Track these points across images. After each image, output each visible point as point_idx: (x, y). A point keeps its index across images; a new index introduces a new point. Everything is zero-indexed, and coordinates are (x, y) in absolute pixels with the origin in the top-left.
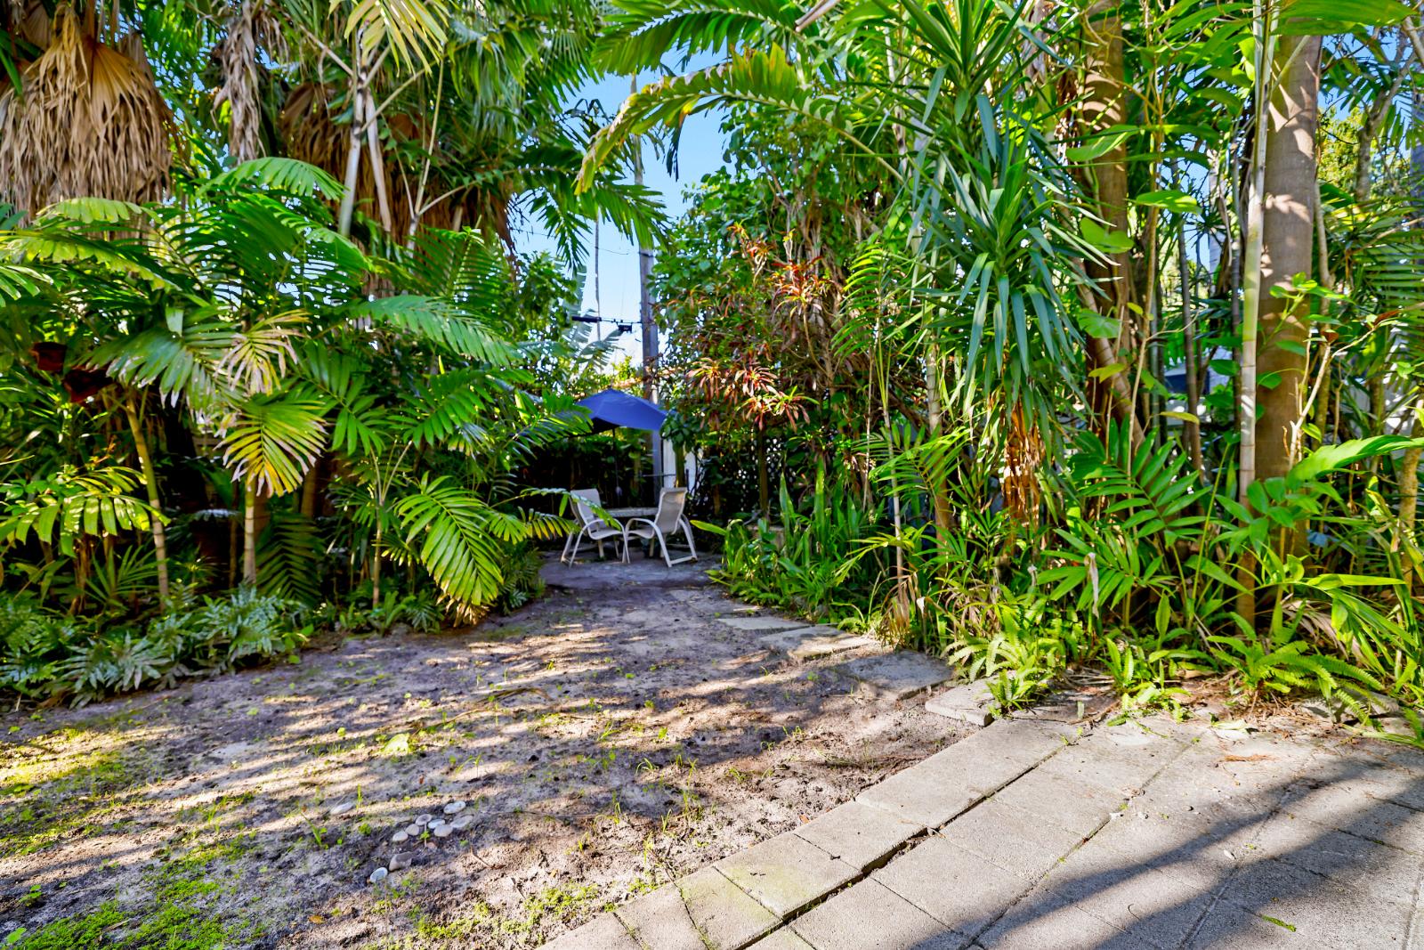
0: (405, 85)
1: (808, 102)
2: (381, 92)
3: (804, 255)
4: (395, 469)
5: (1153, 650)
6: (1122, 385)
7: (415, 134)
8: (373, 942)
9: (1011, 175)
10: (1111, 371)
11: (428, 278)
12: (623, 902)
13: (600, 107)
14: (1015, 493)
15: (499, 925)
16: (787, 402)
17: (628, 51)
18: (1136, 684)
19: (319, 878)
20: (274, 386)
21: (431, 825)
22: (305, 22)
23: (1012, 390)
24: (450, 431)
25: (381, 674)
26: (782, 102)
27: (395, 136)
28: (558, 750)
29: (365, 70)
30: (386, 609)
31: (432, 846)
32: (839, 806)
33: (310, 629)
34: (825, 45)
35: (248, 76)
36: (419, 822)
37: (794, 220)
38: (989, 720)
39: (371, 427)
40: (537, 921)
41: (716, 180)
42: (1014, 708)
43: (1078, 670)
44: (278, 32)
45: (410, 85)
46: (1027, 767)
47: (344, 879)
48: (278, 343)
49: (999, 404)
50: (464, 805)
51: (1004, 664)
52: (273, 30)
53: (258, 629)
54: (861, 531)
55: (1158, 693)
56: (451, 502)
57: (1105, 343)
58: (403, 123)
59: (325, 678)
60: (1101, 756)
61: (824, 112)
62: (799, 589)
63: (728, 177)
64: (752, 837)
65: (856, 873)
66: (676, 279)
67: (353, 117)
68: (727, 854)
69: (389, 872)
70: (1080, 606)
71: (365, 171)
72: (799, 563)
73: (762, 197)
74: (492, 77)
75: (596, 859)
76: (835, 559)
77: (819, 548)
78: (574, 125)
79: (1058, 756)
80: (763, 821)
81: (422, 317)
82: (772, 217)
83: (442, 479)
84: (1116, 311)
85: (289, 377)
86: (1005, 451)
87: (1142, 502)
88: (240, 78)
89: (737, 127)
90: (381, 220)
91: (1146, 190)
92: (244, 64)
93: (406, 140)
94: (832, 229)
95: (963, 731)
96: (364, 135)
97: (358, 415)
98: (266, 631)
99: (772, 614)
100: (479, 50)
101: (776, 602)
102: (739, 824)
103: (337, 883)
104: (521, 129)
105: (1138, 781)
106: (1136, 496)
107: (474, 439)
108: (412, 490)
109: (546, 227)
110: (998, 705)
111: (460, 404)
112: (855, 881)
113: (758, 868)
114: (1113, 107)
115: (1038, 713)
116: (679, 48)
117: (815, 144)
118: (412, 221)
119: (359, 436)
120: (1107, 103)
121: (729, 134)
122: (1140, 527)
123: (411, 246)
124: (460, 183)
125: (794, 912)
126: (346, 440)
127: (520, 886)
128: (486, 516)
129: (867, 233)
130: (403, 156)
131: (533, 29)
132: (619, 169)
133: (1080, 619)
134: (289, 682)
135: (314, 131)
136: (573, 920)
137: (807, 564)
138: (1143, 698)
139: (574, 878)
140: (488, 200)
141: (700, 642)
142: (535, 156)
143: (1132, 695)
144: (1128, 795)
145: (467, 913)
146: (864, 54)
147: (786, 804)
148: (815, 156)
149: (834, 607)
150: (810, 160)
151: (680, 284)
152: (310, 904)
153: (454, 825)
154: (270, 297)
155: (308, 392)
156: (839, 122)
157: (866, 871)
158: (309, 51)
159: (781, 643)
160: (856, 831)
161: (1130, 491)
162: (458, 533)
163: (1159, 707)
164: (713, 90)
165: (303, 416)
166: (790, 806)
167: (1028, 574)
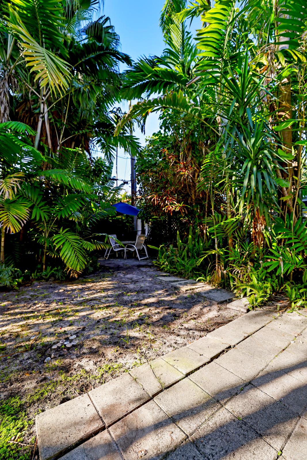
0: (57, 101)
1: (190, 110)
2: (49, 103)
3: (186, 159)
4: (52, 226)
5: (301, 288)
6: (290, 203)
7: (60, 117)
8: (47, 382)
9: (257, 134)
10: (287, 198)
11: (63, 164)
12: (131, 369)
13: (121, 110)
14: (256, 237)
15: (89, 377)
16: (180, 207)
17: (131, 92)
18: (296, 300)
19: (28, 361)
20: (13, 197)
21: (65, 343)
22: (25, 80)
23: (256, 203)
24: (70, 214)
25: (46, 293)
26: (182, 109)
27: (54, 118)
28: (106, 319)
29: (44, 96)
30: (47, 271)
31: (65, 350)
32: (201, 338)
33: (22, 278)
34: (195, 92)
35: (6, 97)
36: (61, 342)
37: (183, 148)
38: (248, 311)
39: (44, 212)
40: (102, 375)
41: (157, 135)
42: (256, 307)
43: (276, 295)
44: (16, 82)
45: (59, 101)
46: (262, 326)
47: (36, 361)
48: (15, 183)
49: (251, 208)
50: (76, 337)
51: (253, 292)
52: (14, 82)
53: (5, 278)
54: (203, 249)
55: (303, 302)
56: (70, 237)
57: (285, 189)
58: (56, 113)
59: (27, 295)
60: (286, 322)
61: (195, 113)
62: (183, 268)
63: (161, 134)
64: (172, 348)
65: (209, 360)
66: (144, 166)
67: (40, 111)
68: (164, 354)
69: (51, 359)
70: (277, 274)
71: (43, 128)
72: (183, 259)
73: (173, 140)
74: (85, 99)
75: (121, 355)
76: (195, 258)
77: (190, 254)
78: (112, 115)
79: (272, 323)
80: (176, 343)
81: (62, 176)
82: (175, 147)
83: (67, 229)
84: (288, 179)
85: (17, 195)
86: (252, 223)
87: (297, 241)
88: (3, 97)
89: (165, 118)
90: (48, 145)
91: (298, 140)
92: (5, 92)
93: (57, 119)
94: (195, 151)
95: (239, 314)
96: (43, 117)
97: (40, 208)
98: (8, 279)
99: (174, 276)
100: (82, 90)
101: (176, 272)
102: (168, 344)
103: (34, 362)
104: (94, 117)
105: (299, 331)
106: (295, 239)
107: (77, 217)
108: (57, 233)
109: (101, 149)
110: (251, 306)
111: (73, 205)
112: (209, 363)
113: (176, 358)
114: (288, 114)
115: (264, 309)
116: (147, 92)
117: (190, 124)
118: (58, 145)
119: (40, 215)
120: (286, 113)
121: (162, 120)
122: (296, 249)
123: (58, 153)
124: (74, 133)
125: (189, 373)
126: (36, 217)
127: (96, 364)
128: (81, 242)
129: (207, 153)
130: (56, 124)
131: (99, 84)
132: (126, 130)
133: (276, 278)
134: (15, 296)
135: (27, 116)
136: (114, 375)
137: (186, 260)
138: (298, 304)
139: (114, 361)
140: (83, 139)
141: (151, 285)
142: (99, 125)
143: (295, 303)
144: (296, 335)
145: (78, 373)
146: (208, 95)
147: (183, 337)
148: (190, 128)
149: (195, 274)
150: (189, 129)
151: (145, 168)
152: (25, 369)
153: (72, 343)
154: (12, 168)
155: (24, 200)
156: (200, 116)
157: (212, 360)
158: (26, 89)
159: (178, 286)
160: (207, 346)
161: (293, 237)
162: (72, 247)
163: (304, 307)
164: (160, 105)
165: (22, 207)
166: (184, 338)
167: (260, 264)
